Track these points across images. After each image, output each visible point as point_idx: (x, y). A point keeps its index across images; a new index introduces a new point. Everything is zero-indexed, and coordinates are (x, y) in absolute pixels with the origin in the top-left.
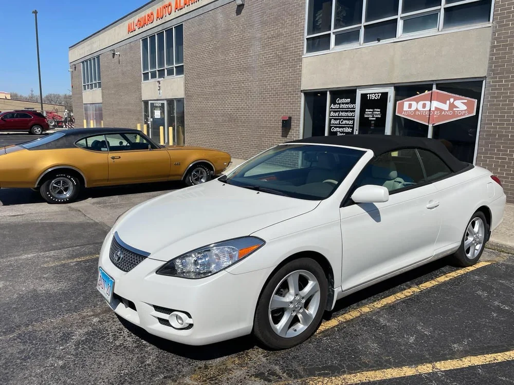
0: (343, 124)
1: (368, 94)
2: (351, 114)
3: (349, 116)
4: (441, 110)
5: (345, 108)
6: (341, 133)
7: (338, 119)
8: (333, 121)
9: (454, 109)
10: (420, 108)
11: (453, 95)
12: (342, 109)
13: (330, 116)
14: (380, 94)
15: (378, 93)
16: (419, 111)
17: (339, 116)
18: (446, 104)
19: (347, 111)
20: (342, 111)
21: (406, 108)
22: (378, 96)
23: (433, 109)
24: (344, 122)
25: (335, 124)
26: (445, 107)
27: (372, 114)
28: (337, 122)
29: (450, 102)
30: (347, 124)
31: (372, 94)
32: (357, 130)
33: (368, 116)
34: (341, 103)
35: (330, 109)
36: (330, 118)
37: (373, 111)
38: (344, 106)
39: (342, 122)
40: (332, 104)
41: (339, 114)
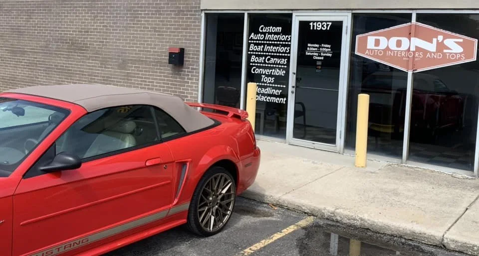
0: (271, 64)
1: (310, 22)
2: (284, 49)
3: (280, 53)
4: (425, 52)
5: (273, 41)
6: (268, 76)
7: (262, 56)
8: (253, 59)
9: (445, 51)
10: (393, 47)
11: (442, 30)
12: (269, 40)
13: (248, 50)
14: (330, 24)
15: (326, 22)
16: (391, 51)
17: (263, 52)
18: (432, 43)
19: (277, 45)
20: (269, 45)
21: (371, 45)
22: (327, 25)
23: (413, 49)
24: (272, 60)
25: (258, 63)
26: (431, 47)
27: (319, 52)
28: (262, 59)
29: (438, 41)
30: (277, 64)
31: (317, 22)
32: (294, 73)
33: (312, 54)
34: (266, 32)
35: (249, 40)
36: (249, 53)
37: (320, 47)
38: (272, 37)
39: (269, 60)
40: (253, 34)
41: (263, 49)
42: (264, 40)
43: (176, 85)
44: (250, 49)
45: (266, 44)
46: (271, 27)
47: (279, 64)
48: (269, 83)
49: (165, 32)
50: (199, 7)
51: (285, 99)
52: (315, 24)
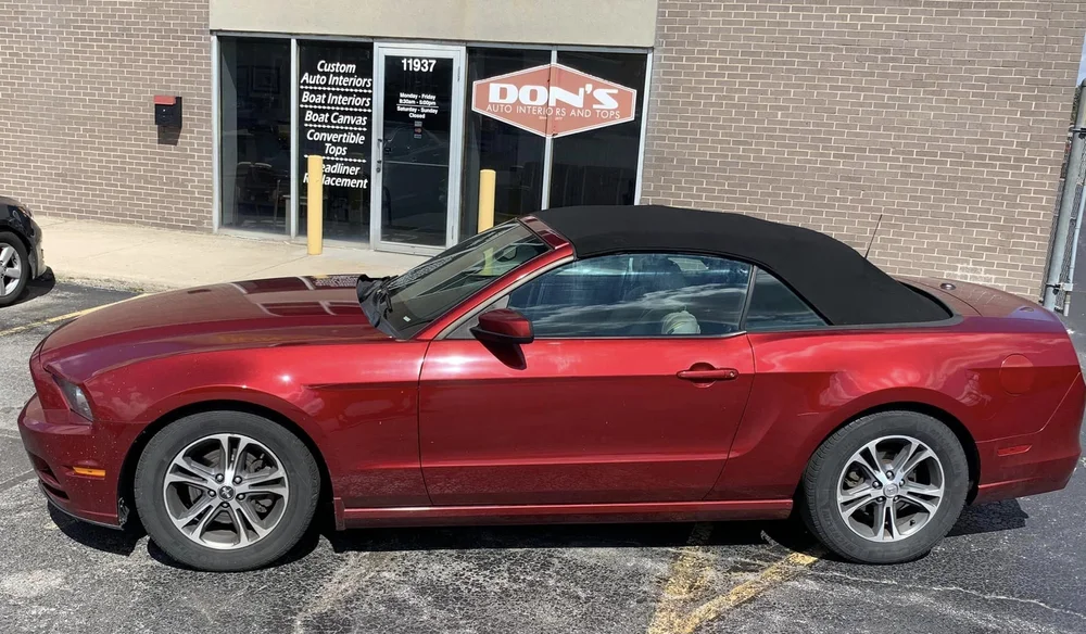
0: (340, 125)
1: (402, 58)
2: (361, 101)
3: (354, 106)
4: (569, 107)
5: (343, 86)
6: (335, 144)
7: (324, 112)
8: (309, 116)
9: (595, 106)
10: (525, 100)
11: (591, 77)
13: (300, 102)
14: (434, 62)
15: (428, 59)
16: (523, 105)
17: (326, 104)
18: (578, 95)
19: (350, 94)
20: (335, 93)
21: (494, 97)
22: (430, 65)
23: (553, 103)
24: (342, 119)
25: (317, 123)
26: (577, 101)
27: (418, 106)
28: (324, 118)
29: (585, 92)
30: (350, 125)
31: (413, 58)
32: (380, 141)
33: (407, 110)
34: (330, 73)
35: (300, 84)
36: (302, 106)
37: (418, 100)
38: (340, 80)
39: (336, 118)
40: (307, 74)
41: (326, 99)
42: (326, 85)
44: (303, 100)
45: (331, 91)
46: (338, 64)
47: (354, 125)
48: (338, 156)
50: (207, 26)
51: (366, 181)
52: (410, 61)
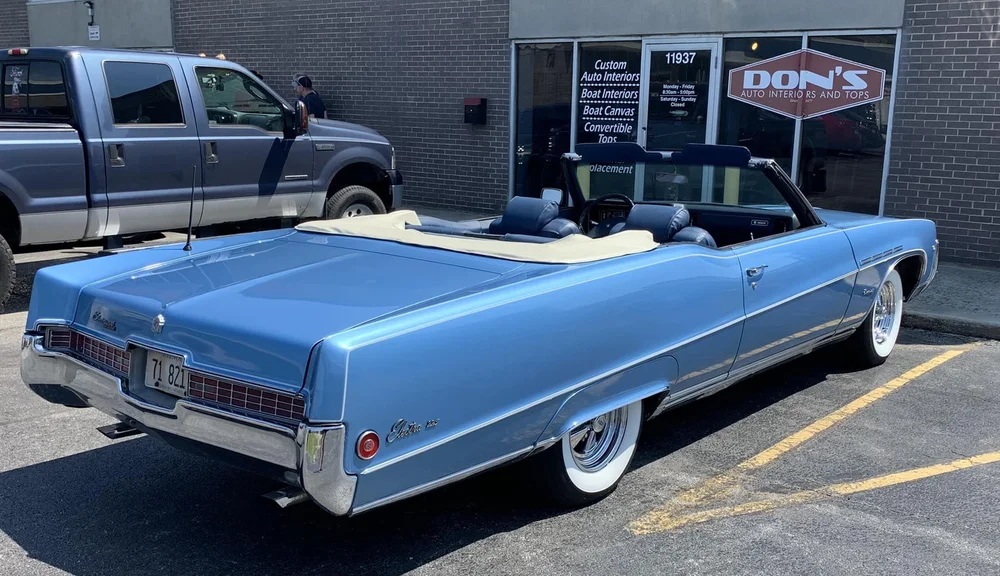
0: (612, 117)
1: (667, 52)
2: (630, 94)
3: (624, 99)
4: (819, 89)
5: (616, 82)
6: (607, 135)
7: (599, 106)
8: (587, 110)
9: (844, 88)
10: (778, 84)
11: (840, 59)
12: (609, 82)
13: (579, 98)
14: (694, 54)
15: (689, 52)
16: (775, 90)
17: (601, 99)
18: (828, 77)
19: (621, 89)
20: (610, 89)
21: (748, 83)
22: (690, 57)
23: (803, 86)
24: (614, 111)
25: (593, 116)
26: (826, 83)
27: (678, 95)
28: (599, 111)
29: (835, 74)
30: (620, 117)
31: (676, 52)
32: (644, 129)
33: (669, 99)
34: (605, 70)
35: (580, 82)
36: (581, 102)
37: (680, 89)
38: (613, 77)
39: (609, 111)
40: (586, 73)
41: (601, 95)
42: (602, 82)
43: (476, 154)
44: (582, 97)
45: (605, 87)
46: (612, 62)
47: (624, 116)
49: (456, 74)
50: (507, 35)
51: (631, 167)
52: (673, 55)
